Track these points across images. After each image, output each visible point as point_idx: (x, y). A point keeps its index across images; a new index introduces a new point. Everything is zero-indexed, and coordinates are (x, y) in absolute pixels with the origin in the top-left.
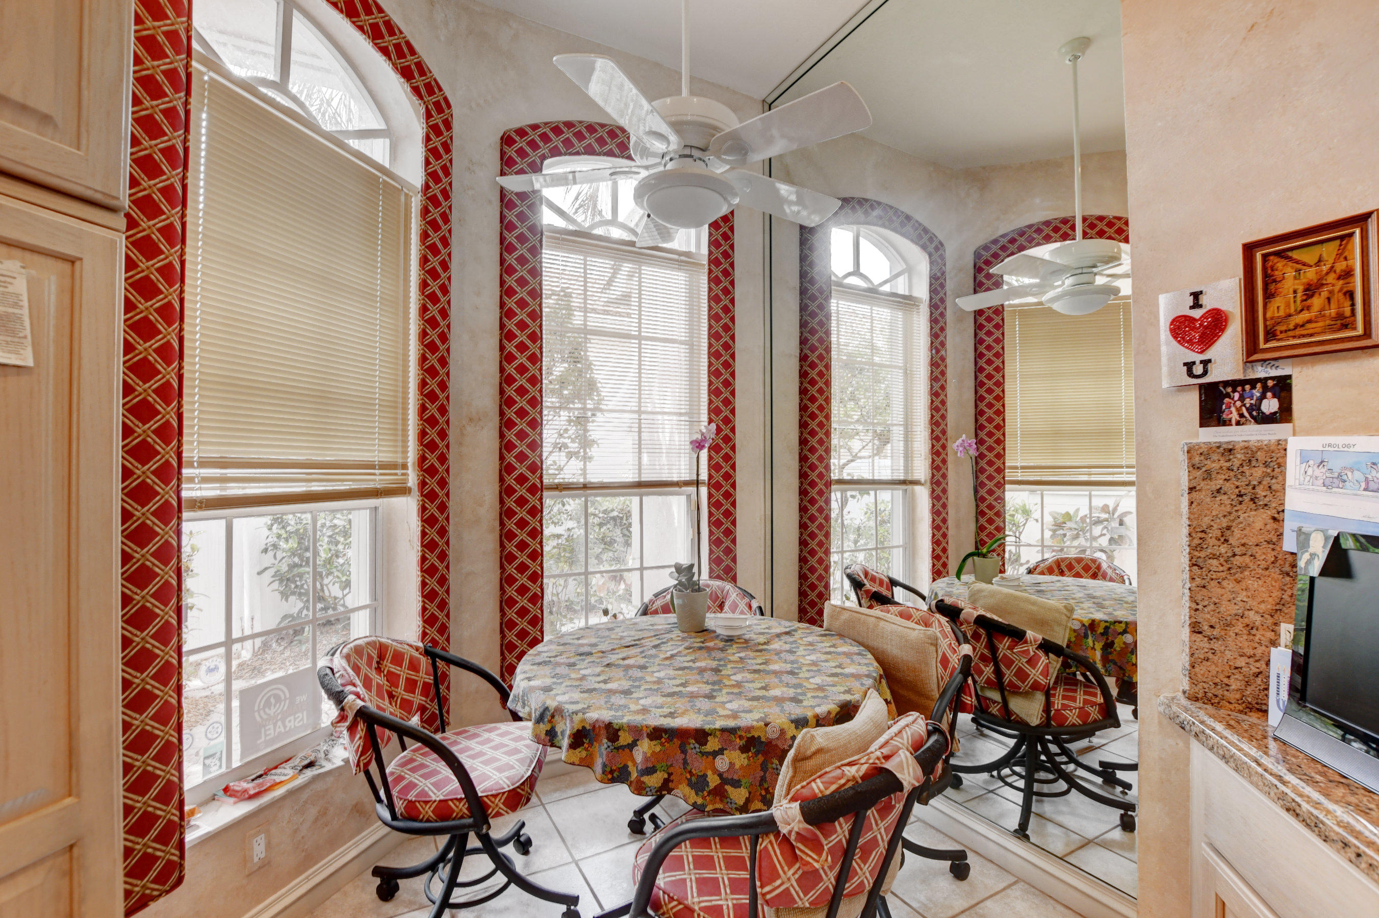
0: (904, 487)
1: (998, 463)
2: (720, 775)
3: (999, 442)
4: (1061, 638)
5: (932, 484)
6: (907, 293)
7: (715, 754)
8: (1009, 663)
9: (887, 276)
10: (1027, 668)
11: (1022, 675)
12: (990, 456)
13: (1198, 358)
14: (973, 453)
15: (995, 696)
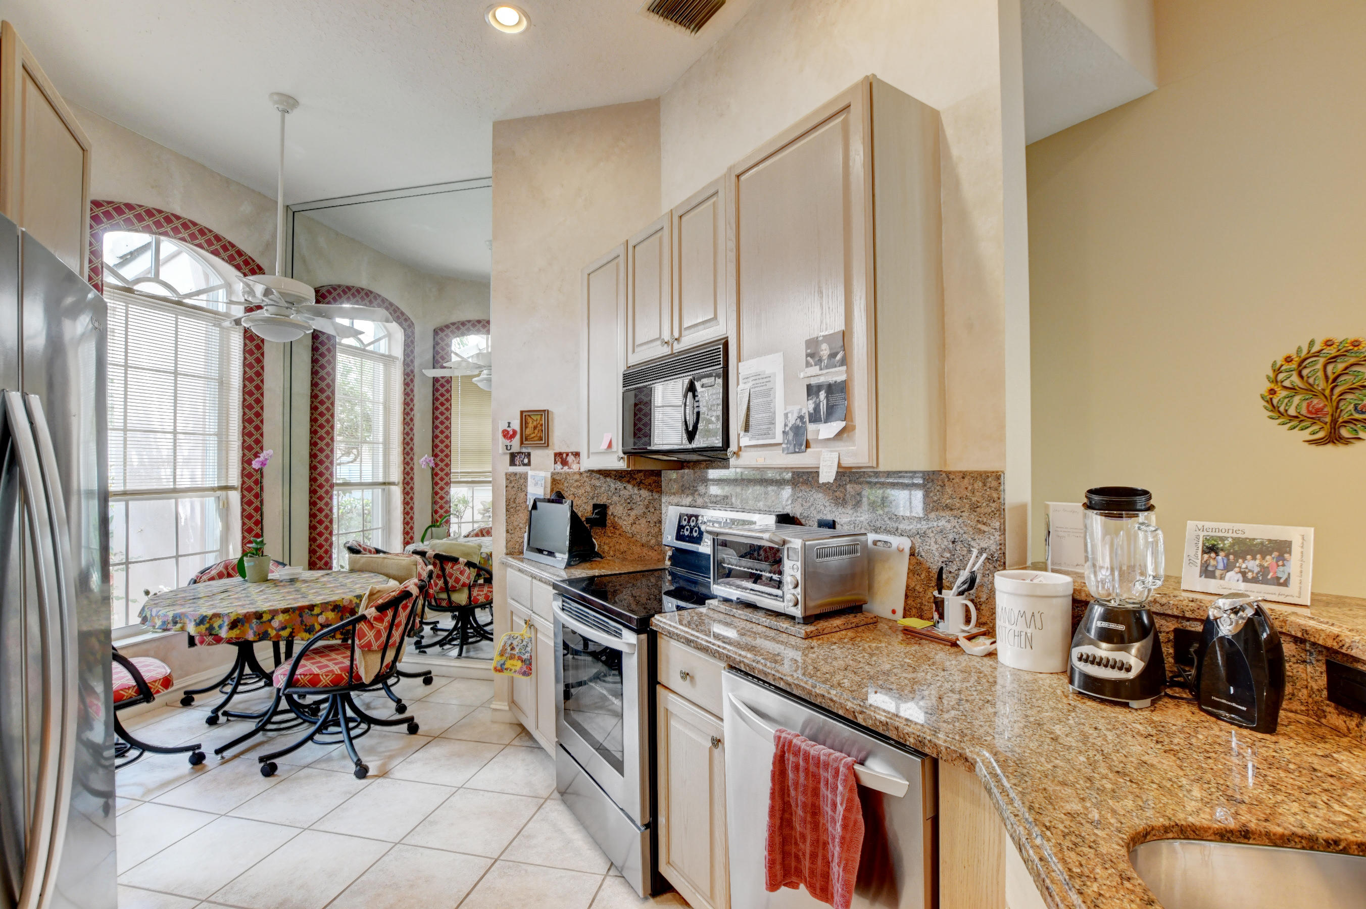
0: (383, 487)
1: (447, 470)
2: (321, 625)
3: (447, 456)
4: (476, 560)
5: (403, 484)
6: (387, 353)
7: (318, 615)
8: (451, 575)
9: (372, 339)
10: (460, 576)
11: (457, 580)
12: (442, 465)
13: (509, 444)
14: (432, 464)
15: (444, 596)
